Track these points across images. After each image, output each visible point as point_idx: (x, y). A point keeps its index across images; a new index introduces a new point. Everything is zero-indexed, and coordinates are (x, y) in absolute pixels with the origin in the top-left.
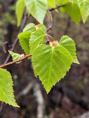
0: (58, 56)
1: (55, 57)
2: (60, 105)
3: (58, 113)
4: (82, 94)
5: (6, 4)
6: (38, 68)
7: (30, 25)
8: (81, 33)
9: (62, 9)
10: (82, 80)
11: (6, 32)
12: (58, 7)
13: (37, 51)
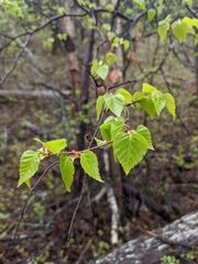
0: (135, 142)
1: (133, 143)
2: (137, 215)
3: (136, 225)
4: (163, 202)
5: (79, 103)
6: (119, 153)
7: (110, 118)
8: (159, 132)
9: (138, 104)
10: (163, 185)
11: (78, 131)
12: (134, 103)
13: (118, 138)
